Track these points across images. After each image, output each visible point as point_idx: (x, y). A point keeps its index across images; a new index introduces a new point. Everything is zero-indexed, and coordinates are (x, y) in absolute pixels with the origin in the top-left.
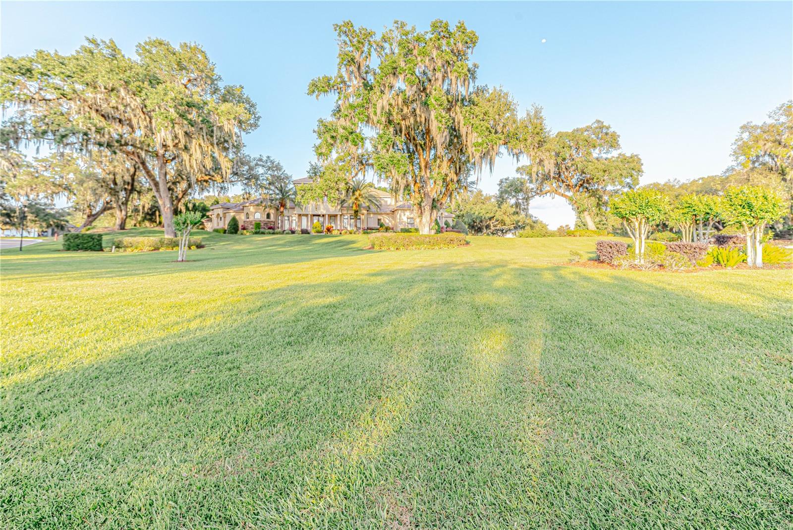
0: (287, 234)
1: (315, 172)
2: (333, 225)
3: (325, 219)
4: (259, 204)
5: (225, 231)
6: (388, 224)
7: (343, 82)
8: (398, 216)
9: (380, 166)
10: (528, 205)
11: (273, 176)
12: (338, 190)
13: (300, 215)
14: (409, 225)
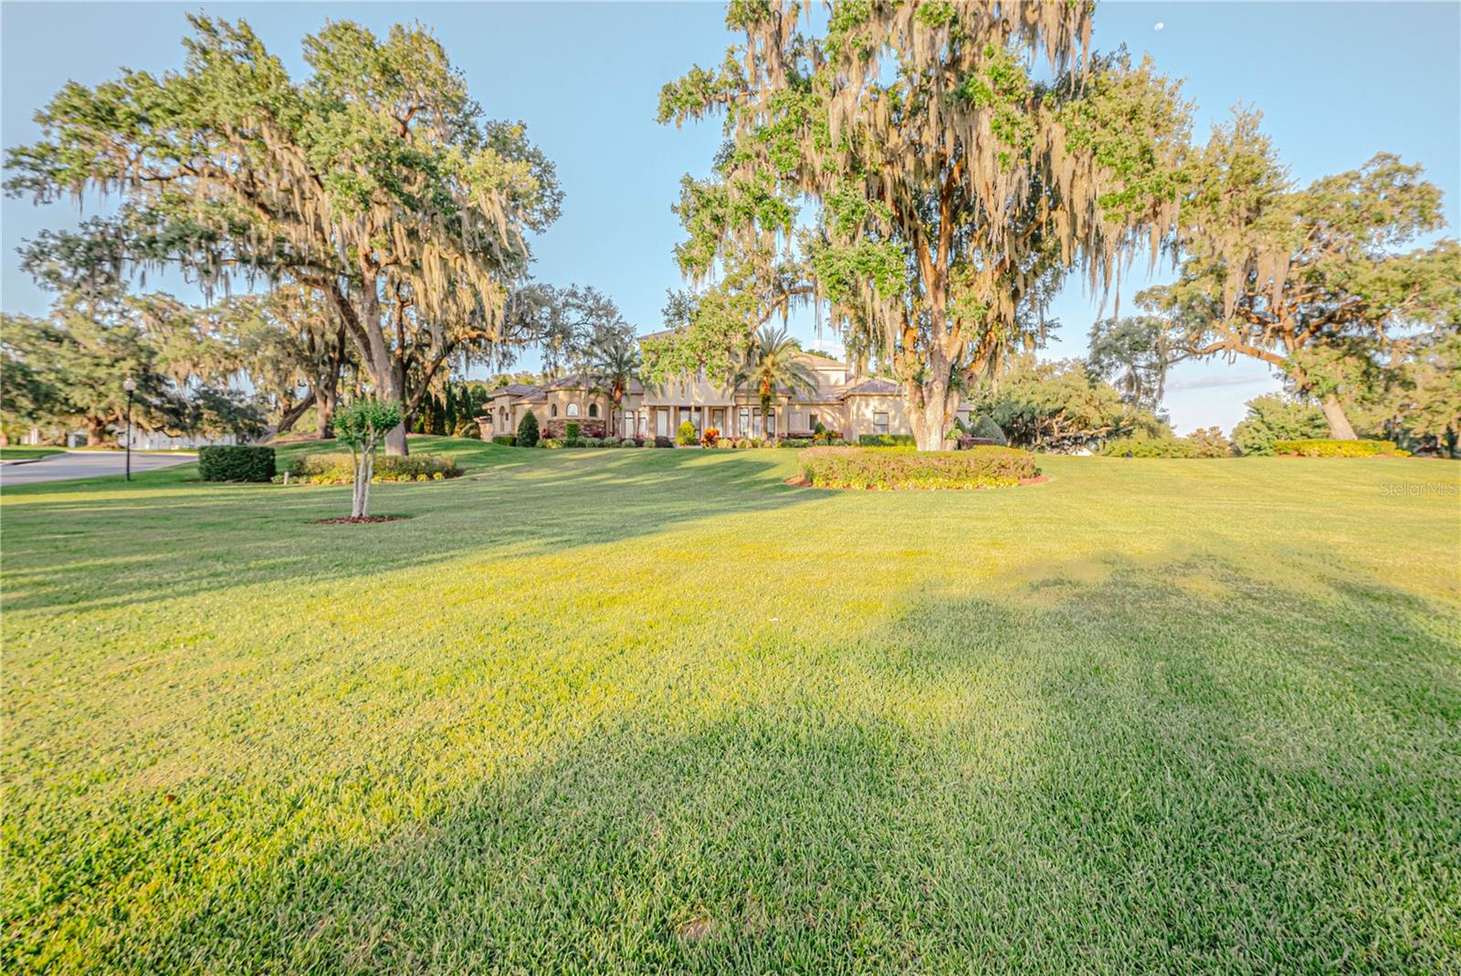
0: (627, 446)
1: (678, 310)
2: (719, 428)
3: (702, 417)
4: (572, 387)
5: (515, 440)
6: (831, 425)
7: (741, 84)
8: (854, 409)
9: (835, 278)
10: (1162, 380)
11: (598, 328)
12: (728, 349)
13: (653, 408)
14: (878, 428)
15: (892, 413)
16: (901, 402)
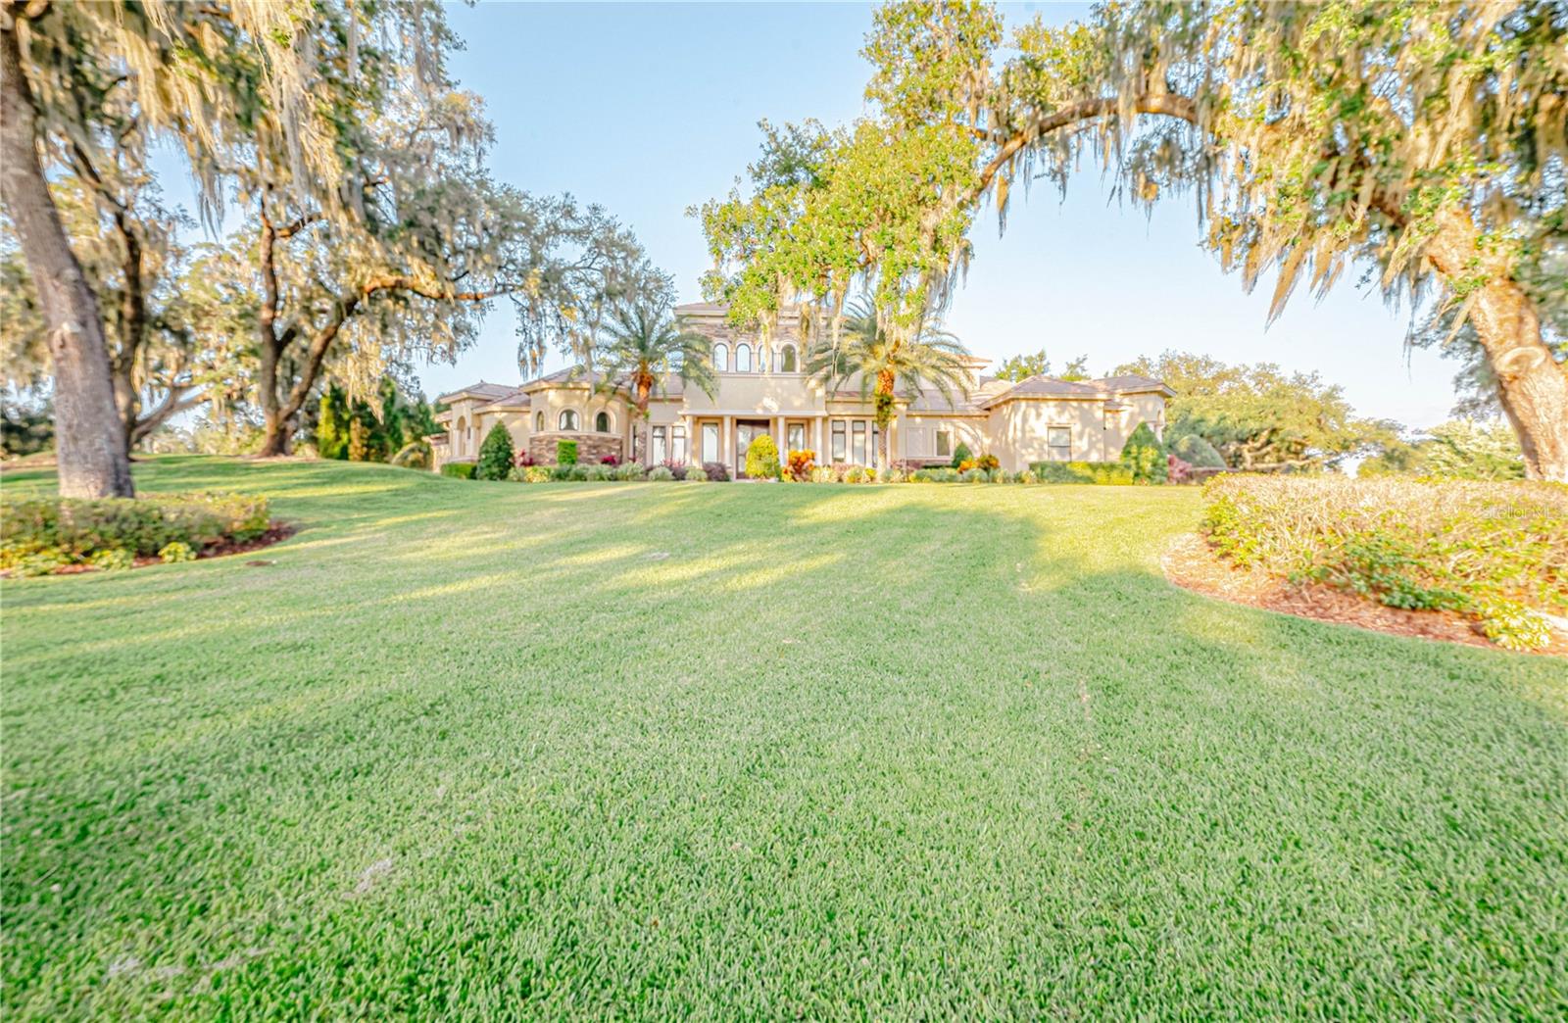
0: (657, 479)
3: (774, 434)
5: (474, 468)
6: (972, 447)
8: (1017, 420)
11: (610, 274)
13: (698, 421)
14: (1054, 451)
15: (1076, 428)
16: (1090, 412)
